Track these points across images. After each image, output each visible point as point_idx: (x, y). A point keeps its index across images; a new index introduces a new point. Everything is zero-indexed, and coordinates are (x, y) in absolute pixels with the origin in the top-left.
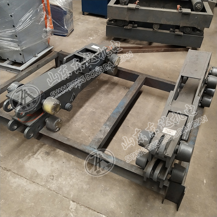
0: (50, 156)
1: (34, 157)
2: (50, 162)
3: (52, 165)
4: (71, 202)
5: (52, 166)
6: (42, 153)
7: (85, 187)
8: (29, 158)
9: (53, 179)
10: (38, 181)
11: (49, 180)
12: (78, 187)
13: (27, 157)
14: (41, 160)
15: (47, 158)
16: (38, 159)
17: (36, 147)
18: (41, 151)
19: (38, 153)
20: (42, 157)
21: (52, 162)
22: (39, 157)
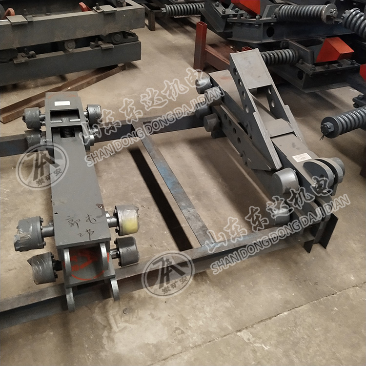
0: (136, 311)
1: (115, 333)
2: (149, 318)
3: (156, 318)
4: (239, 334)
5: (159, 319)
6: (118, 317)
7: (228, 305)
8: (111, 339)
9: (183, 332)
10: (167, 352)
11: (179, 337)
12: (222, 313)
13: (105, 341)
14: (131, 325)
15: (135, 316)
16: (125, 328)
17: (98, 317)
18: (114, 316)
19: (112, 321)
20: (126, 321)
21: (149, 315)
22: (122, 325)
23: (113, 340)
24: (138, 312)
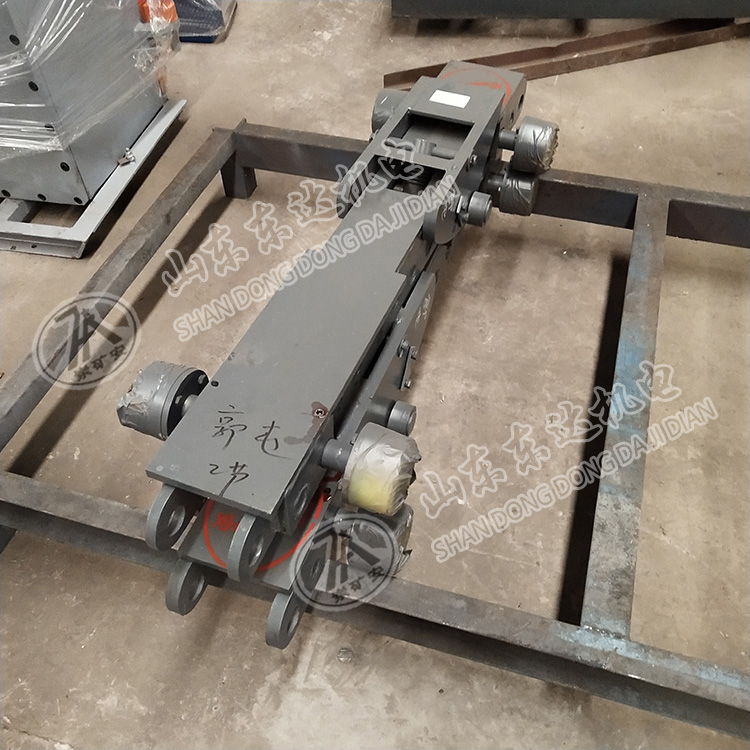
0: (367, 668)
1: (293, 688)
2: (380, 704)
3: (393, 716)
5: (401, 722)
6: (322, 655)
8: (276, 696)
13: (262, 694)
14: (334, 694)
15: (355, 679)
16: (318, 692)
18: (317, 648)
19: (306, 657)
20: (330, 678)
21: (386, 696)
22: (318, 680)
23: (278, 703)
24: (369, 672)
